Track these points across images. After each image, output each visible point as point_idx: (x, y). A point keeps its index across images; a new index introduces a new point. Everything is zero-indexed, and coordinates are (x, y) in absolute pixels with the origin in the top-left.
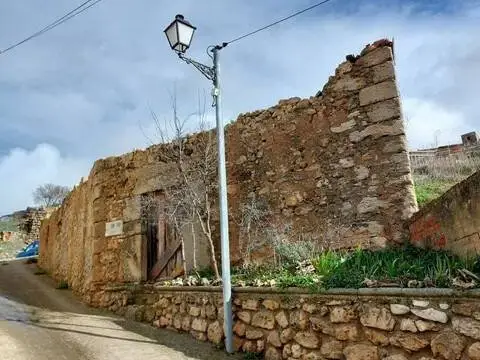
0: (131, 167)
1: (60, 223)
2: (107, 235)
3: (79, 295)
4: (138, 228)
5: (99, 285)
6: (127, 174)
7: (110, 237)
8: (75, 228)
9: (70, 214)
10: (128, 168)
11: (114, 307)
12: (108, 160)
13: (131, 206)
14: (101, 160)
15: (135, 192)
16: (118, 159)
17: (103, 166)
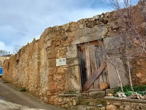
0: (69, 31)
1: (18, 61)
2: (57, 65)
3: (35, 96)
4: (76, 62)
5: (53, 92)
6: (67, 34)
7: (59, 66)
8: (30, 63)
9: (25, 56)
10: (67, 31)
11: (66, 105)
12: (55, 27)
13: (71, 50)
14: (50, 27)
15: (72, 43)
16: (61, 27)
17: (52, 30)
